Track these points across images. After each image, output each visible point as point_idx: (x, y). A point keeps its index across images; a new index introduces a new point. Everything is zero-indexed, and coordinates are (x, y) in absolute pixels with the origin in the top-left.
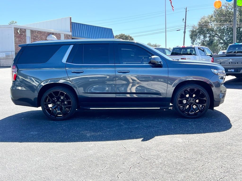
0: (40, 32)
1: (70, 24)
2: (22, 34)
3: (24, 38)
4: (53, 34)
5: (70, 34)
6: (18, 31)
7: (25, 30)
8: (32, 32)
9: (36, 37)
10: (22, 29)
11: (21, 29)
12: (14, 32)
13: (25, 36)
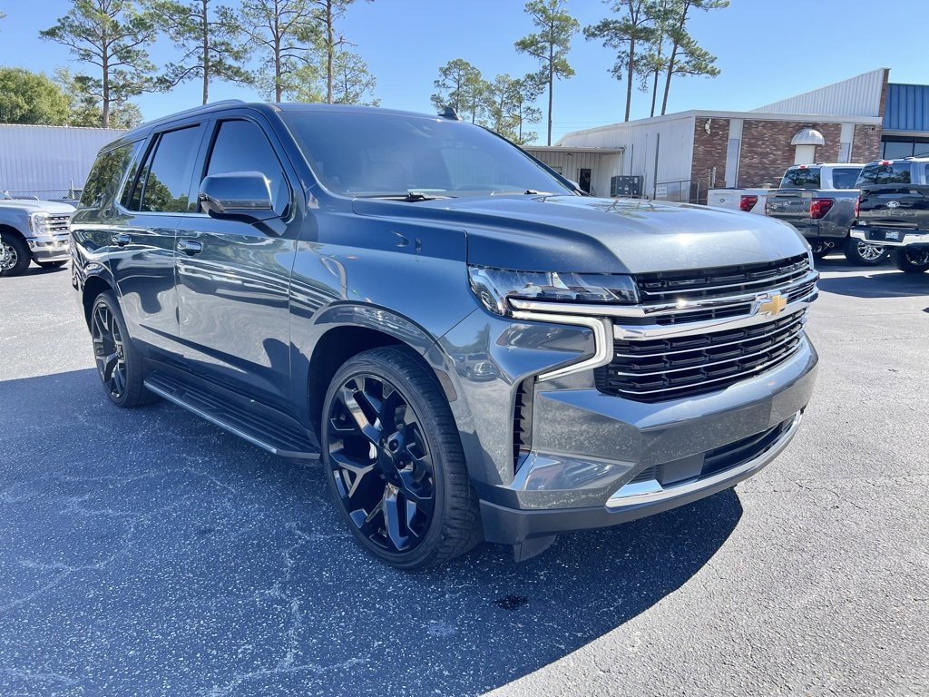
0: (771, 122)
1: (883, 90)
2: (717, 134)
3: (720, 145)
4: (814, 126)
5: (878, 121)
6: (707, 127)
7: (728, 121)
8: (748, 124)
9: (759, 140)
10: (719, 119)
11: (714, 121)
12: (696, 130)
13: (725, 138)
